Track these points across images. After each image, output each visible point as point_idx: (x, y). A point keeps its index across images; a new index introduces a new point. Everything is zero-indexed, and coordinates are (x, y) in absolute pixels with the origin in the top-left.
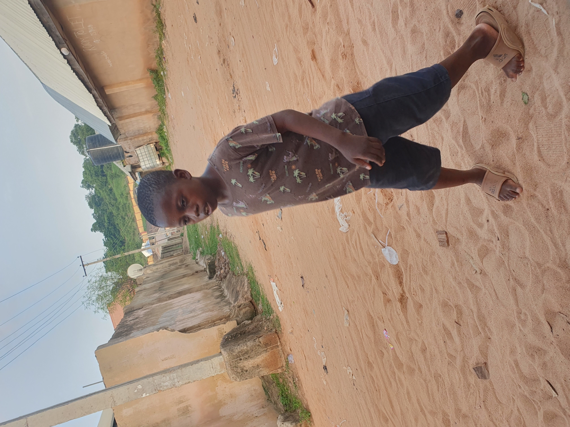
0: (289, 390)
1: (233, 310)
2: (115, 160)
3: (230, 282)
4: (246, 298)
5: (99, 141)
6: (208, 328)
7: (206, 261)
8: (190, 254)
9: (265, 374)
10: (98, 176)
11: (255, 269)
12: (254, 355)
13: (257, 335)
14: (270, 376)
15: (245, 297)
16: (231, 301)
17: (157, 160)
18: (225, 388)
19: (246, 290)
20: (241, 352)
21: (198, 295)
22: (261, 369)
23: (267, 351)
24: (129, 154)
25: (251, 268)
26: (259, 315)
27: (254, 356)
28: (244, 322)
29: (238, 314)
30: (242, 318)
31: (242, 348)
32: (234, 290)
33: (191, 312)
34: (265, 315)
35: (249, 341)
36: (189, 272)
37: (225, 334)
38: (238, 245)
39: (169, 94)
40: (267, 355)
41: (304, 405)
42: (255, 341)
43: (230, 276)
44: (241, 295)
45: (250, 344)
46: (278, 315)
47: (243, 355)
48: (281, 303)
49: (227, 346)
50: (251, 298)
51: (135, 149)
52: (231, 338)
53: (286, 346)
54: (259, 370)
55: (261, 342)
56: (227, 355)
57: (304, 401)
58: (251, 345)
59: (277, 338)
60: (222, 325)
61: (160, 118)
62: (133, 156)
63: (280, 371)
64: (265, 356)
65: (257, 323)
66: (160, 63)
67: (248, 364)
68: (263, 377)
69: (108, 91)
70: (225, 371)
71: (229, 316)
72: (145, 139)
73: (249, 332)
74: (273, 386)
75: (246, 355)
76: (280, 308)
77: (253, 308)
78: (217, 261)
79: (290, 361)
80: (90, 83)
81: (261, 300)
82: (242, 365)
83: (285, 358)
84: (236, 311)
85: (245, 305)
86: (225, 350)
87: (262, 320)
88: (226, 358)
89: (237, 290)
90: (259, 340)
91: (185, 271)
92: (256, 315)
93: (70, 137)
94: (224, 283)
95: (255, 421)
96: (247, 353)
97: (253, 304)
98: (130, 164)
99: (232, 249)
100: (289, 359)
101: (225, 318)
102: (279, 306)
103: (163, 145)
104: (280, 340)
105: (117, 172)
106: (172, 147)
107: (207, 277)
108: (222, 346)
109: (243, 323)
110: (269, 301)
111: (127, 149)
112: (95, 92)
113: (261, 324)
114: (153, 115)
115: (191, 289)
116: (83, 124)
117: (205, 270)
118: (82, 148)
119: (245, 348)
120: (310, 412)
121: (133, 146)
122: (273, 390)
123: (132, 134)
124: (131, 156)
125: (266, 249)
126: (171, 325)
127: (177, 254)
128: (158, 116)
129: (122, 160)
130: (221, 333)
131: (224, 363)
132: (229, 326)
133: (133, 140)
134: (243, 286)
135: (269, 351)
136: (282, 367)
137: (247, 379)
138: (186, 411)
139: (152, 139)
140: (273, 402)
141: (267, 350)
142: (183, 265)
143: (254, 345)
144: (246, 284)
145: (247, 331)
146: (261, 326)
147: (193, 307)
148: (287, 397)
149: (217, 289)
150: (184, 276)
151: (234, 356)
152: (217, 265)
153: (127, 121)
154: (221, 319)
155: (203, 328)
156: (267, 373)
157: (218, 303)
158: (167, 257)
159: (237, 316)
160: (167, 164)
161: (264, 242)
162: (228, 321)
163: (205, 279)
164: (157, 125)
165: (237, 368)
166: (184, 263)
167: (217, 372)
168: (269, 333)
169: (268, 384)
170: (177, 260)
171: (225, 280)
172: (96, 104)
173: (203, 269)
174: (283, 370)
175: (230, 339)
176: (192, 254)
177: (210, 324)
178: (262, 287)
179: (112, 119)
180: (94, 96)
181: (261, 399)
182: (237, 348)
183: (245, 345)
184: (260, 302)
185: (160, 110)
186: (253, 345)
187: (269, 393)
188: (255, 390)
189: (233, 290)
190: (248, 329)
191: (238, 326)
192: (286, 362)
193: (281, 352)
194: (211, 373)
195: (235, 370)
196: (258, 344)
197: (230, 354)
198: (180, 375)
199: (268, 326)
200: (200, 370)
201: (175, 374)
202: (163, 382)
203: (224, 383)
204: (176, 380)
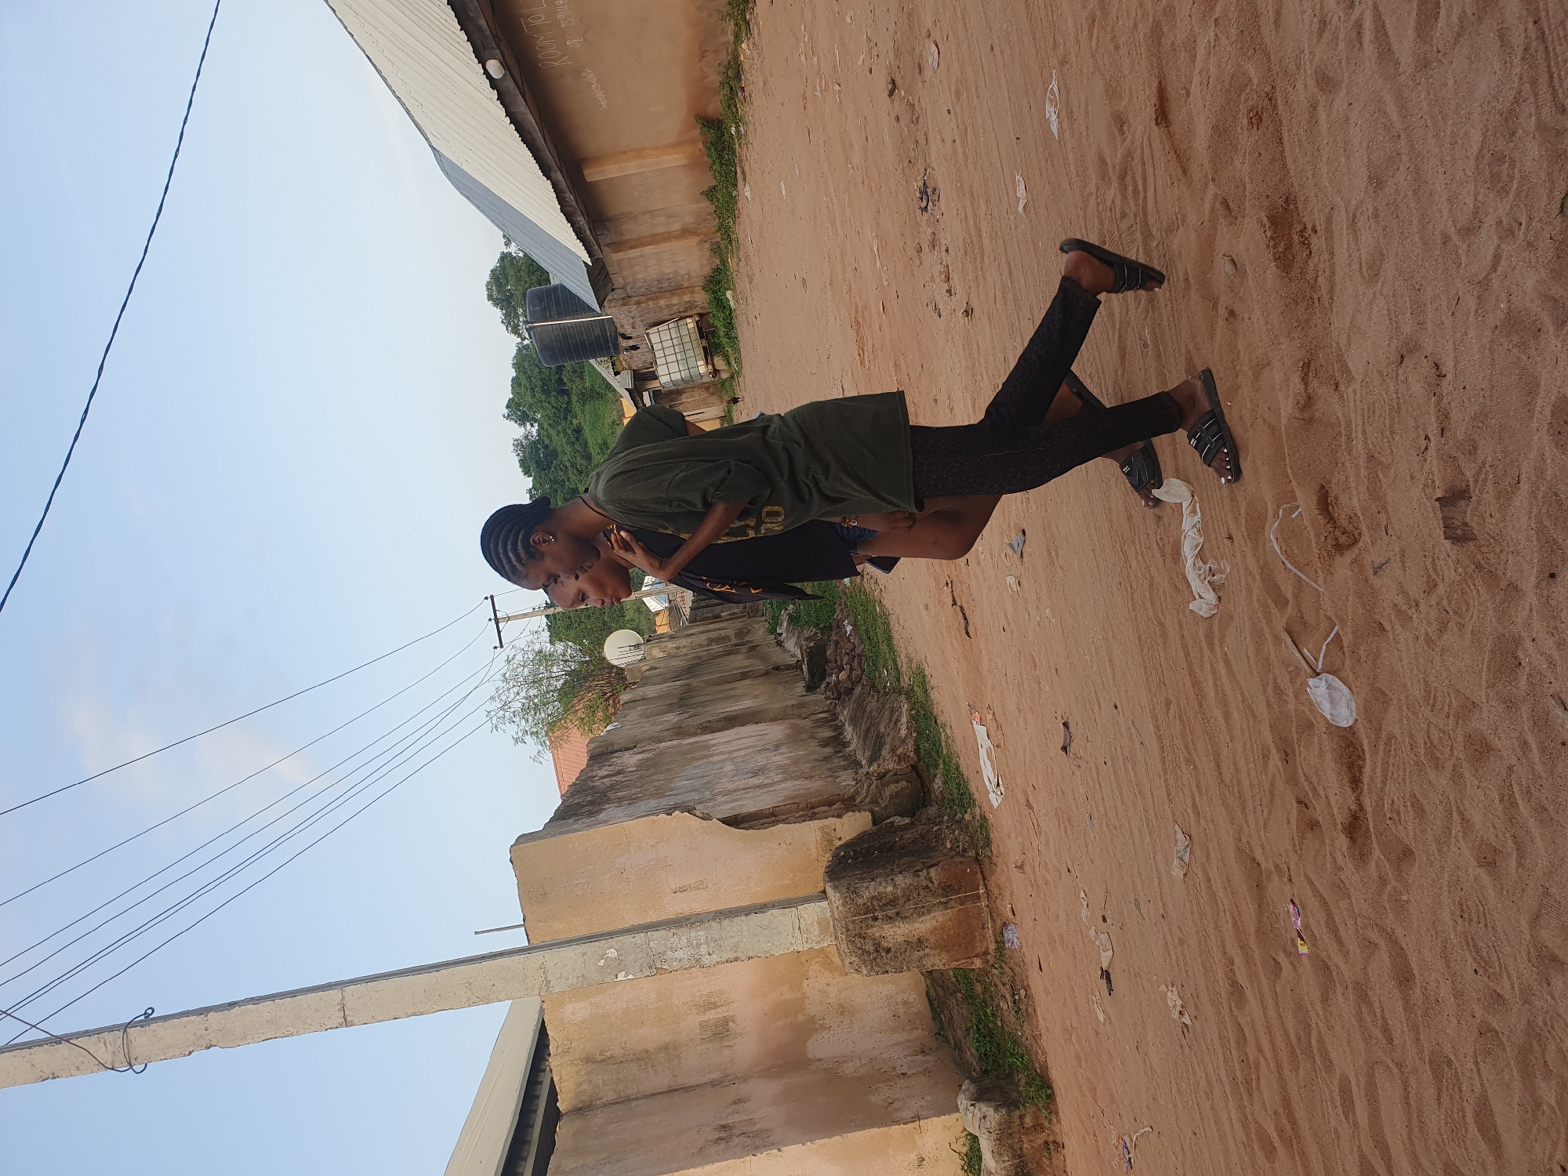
0: (999, 1019)
1: (866, 785)
2: (595, 357)
3: (861, 706)
4: (902, 756)
5: (558, 303)
6: (795, 823)
7: (804, 643)
8: (763, 619)
9: (936, 968)
10: (546, 392)
11: (933, 682)
12: (911, 911)
13: (923, 860)
14: (951, 973)
15: (898, 752)
16: (859, 757)
17: (701, 363)
18: (828, 985)
19: (903, 736)
20: (877, 900)
21: (775, 731)
22: (927, 951)
23: (949, 905)
24: (631, 343)
25: (921, 678)
26: (931, 805)
27: (912, 914)
28: (892, 819)
29: (878, 795)
30: (886, 806)
31: (881, 889)
32: (872, 730)
33: (755, 774)
34: (951, 807)
35: (901, 873)
36: (759, 666)
37: (838, 843)
38: (891, 612)
39: (747, 188)
40: (948, 917)
41: (1037, 1065)
42: (918, 876)
43: (862, 689)
44: (888, 746)
45: (903, 880)
46: (987, 815)
47: (883, 908)
48: (998, 785)
49: (843, 878)
50: (916, 759)
51: (647, 329)
52: (855, 858)
53: (1002, 899)
54: (921, 953)
55: (934, 880)
56: (841, 901)
57: (1037, 1052)
58: (905, 884)
59: (979, 875)
60: (831, 821)
61: (716, 250)
62: (641, 346)
63: (978, 963)
64: (940, 919)
65: (926, 827)
66: (731, 102)
67: (894, 933)
68: (930, 972)
69: (592, 174)
70: (831, 941)
71: (852, 798)
72: (676, 305)
73: (904, 848)
74: (957, 1000)
75: (892, 909)
76: (992, 796)
77: (920, 785)
78: (833, 646)
79: (1009, 941)
80: (548, 152)
81: (941, 766)
82: (877, 934)
83: (994, 931)
84: (873, 787)
85: (896, 774)
86: (835, 888)
87: (941, 822)
88: (838, 907)
89: (879, 732)
90: (928, 873)
91: (747, 662)
92: (924, 806)
93: (487, 286)
94: (844, 708)
95: (898, 1085)
96: (893, 902)
97: (919, 775)
98: (630, 369)
99: (875, 619)
100: (1005, 935)
101: (843, 801)
102: (991, 790)
103: (719, 324)
104: (986, 882)
105: (597, 386)
106: (743, 331)
107: (802, 684)
108: (829, 877)
109: (888, 821)
110: (965, 773)
111: (626, 327)
112: (559, 176)
113: (937, 830)
114: (700, 241)
115: (760, 711)
116: (521, 255)
117: (798, 666)
118: (515, 317)
119: (890, 889)
120: (1050, 1087)
121: (642, 321)
122: (955, 1011)
123: (643, 290)
124: (635, 348)
125: (967, 633)
126: (700, 803)
127: (731, 615)
128: (712, 244)
129: (611, 357)
130: (827, 841)
131: (831, 923)
132: (851, 826)
133: (643, 305)
134: (896, 724)
135: (952, 908)
136: (986, 953)
137: (887, 972)
138: (721, 1031)
139: (691, 305)
140: (952, 1042)
141: (946, 903)
142: (744, 644)
143: (915, 884)
144: (904, 719)
145: (898, 844)
146: (937, 835)
147: (761, 760)
148: (991, 1034)
149: (826, 721)
150: (744, 676)
151: (859, 906)
152: (833, 660)
153: (633, 253)
154: (830, 804)
155: (784, 821)
156: (944, 965)
157: (826, 759)
158: (703, 620)
159: (874, 801)
160: (724, 376)
161: (964, 614)
162: (848, 811)
163: (797, 690)
164: (708, 268)
165: (864, 939)
166: (746, 639)
167: (810, 941)
168: (958, 859)
169: (941, 994)
170: (729, 629)
171: (849, 699)
172: (559, 207)
173: (793, 661)
174: (987, 961)
175: (849, 859)
176: (768, 617)
177: (801, 813)
178: (946, 734)
179: (596, 247)
180: (555, 186)
181: (920, 1030)
182: (867, 888)
183: (889, 882)
184: (939, 772)
185: (719, 229)
186: (911, 885)
187: (942, 1016)
188: (905, 1003)
189: (868, 730)
190: (901, 840)
191: (874, 828)
192: (997, 942)
193: (986, 915)
194: (793, 942)
195: (859, 945)
196: (924, 883)
197: (848, 899)
198: (717, 937)
199: (956, 839)
200: (766, 932)
201: (702, 933)
202: (671, 948)
203: (826, 973)
204: (704, 949)
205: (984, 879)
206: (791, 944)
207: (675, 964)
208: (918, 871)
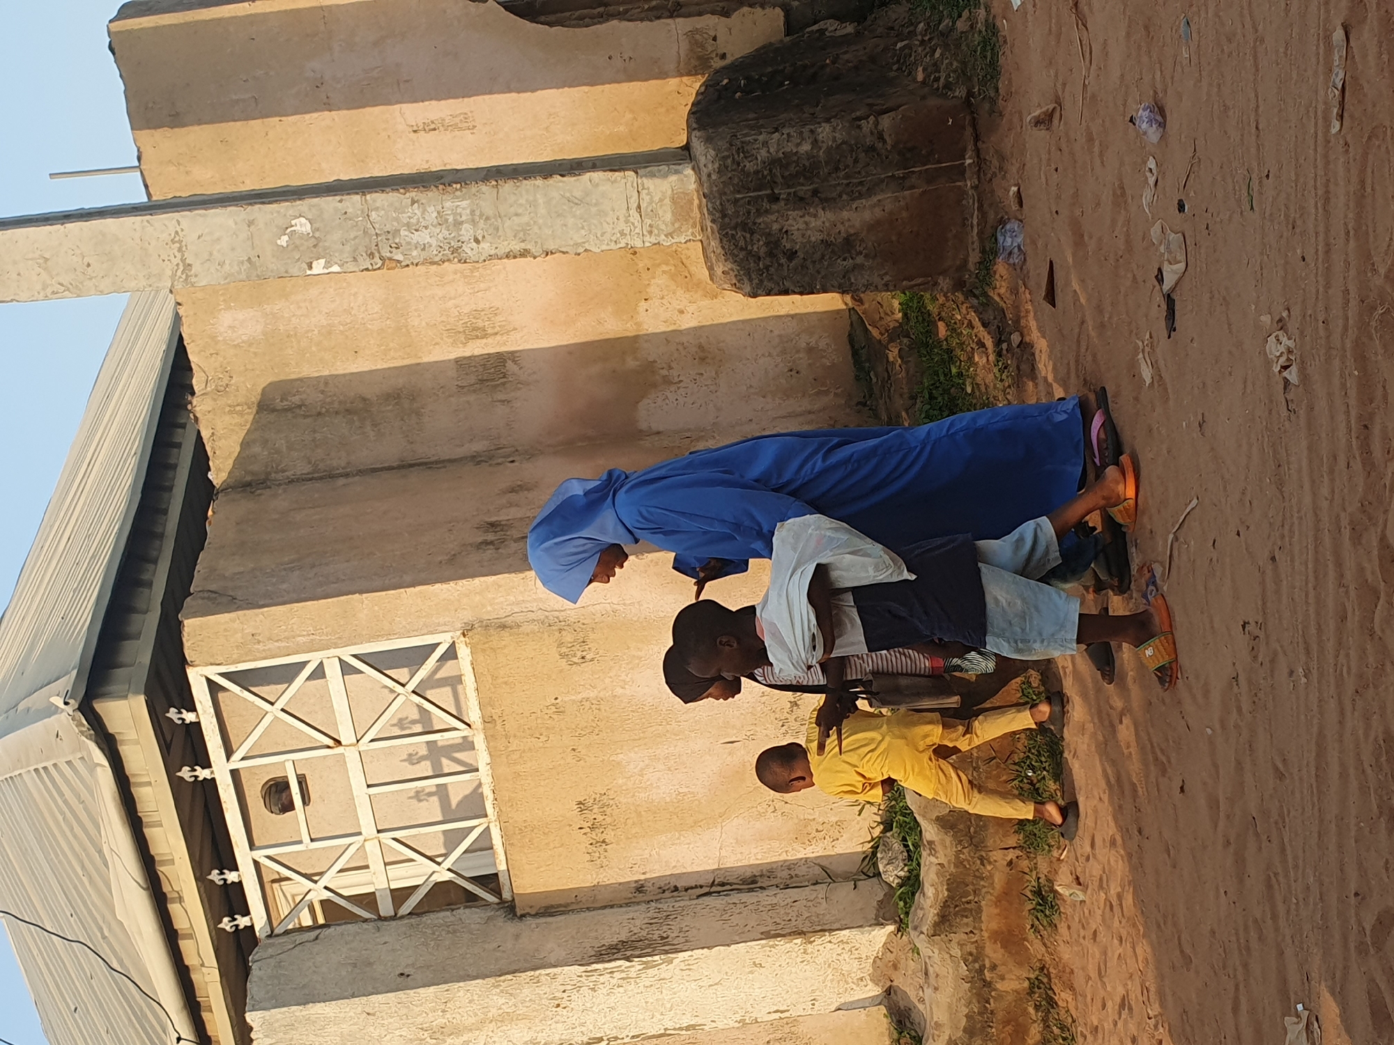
0: (969, 380)
6: (641, 20)
12: (840, 189)
13: (870, 101)
18: (681, 312)
20: (781, 165)
23: (906, 184)
27: (840, 196)
28: (821, 25)
31: (790, 147)
35: (828, 120)
40: (903, 204)
42: (859, 127)
45: (830, 133)
46: (998, 23)
47: (789, 180)
49: (724, 123)
52: (747, 91)
53: (1004, 177)
54: (849, 263)
55: (886, 137)
56: (717, 165)
58: (834, 139)
59: (969, 131)
60: (709, 22)
63: (945, 286)
64: (888, 207)
65: (882, 42)
67: (806, 226)
70: (693, 234)
73: (836, 78)
75: (804, 182)
79: (1005, 250)
82: (776, 227)
83: (980, 233)
86: (708, 140)
87: (912, 34)
88: (709, 175)
90: (877, 124)
96: (809, 170)
100: (1000, 239)
104: (979, 145)
108: (698, 121)
109: (815, 27)
113: (902, 49)
119: (806, 147)
122: (896, 367)
130: (699, 58)
131: (696, 203)
132: (745, 32)
135: (912, 187)
136: (962, 269)
137: (786, 291)
141: (904, 178)
143: (852, 141)
145: (828, 70)
146: (901, 58)
151: (748, 174)
155: (617, 16)
156: (886, 286)
162: (742, 5)
165: (752, 233)
167: (655, 232)
168: (933, 102)
169: (875, 336)
174: (962, 284)
175: (738, 94)
177: (654, 3)
181: (832, 395)
182: (765, 144)
183: (806, 134)
186: (844, 142)
187: (872, 374)
188: (810, 350)
190: (833, 62)
191: (787, 39)
192: (983, 250)
193: (971, 202)
194: (627, 231)
195: (742, 243)
196: (869, 141)
197: (729, 161)
198: (489, 211)
199: (935, 64)
200: (578, 211)
201: (464, 203)
202: (408, 225)
203: (680, 292)
204: (467, 232)
205: (977, 138)
206: (622, 234)
207: (415, 253)
208: (859, 119)
